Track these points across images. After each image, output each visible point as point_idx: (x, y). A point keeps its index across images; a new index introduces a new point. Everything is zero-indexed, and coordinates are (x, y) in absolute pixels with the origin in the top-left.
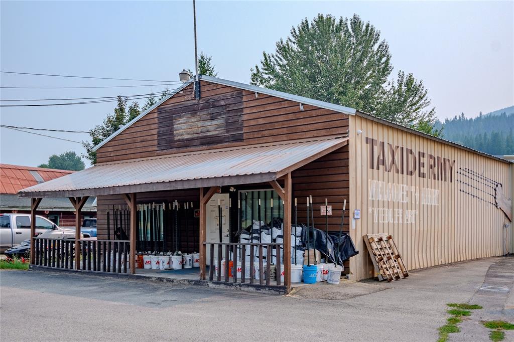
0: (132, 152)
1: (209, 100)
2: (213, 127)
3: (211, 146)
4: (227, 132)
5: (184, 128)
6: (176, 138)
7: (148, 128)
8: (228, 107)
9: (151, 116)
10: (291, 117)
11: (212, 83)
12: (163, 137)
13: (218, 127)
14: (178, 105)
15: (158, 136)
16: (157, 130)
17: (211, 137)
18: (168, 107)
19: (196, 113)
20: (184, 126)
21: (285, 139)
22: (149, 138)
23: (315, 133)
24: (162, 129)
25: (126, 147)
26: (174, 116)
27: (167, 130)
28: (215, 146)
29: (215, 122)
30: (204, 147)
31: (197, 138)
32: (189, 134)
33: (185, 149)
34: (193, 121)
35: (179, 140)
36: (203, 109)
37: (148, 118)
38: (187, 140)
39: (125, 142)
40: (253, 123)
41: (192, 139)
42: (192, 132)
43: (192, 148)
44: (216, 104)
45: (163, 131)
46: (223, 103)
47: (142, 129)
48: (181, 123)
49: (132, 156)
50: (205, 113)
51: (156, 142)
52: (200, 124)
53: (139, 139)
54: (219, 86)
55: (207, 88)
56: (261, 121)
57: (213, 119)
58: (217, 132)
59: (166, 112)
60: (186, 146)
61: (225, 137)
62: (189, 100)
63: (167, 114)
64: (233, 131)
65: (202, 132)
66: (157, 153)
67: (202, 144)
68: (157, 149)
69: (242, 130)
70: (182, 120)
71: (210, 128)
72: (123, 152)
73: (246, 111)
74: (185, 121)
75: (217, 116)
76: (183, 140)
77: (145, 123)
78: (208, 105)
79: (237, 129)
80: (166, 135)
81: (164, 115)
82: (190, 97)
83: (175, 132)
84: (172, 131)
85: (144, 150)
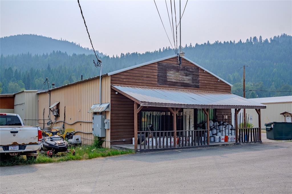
0: (140, 81)
1: (185, 67)
2: (187, 79)
3: (186, 87)
4: (193, 83)
5: (172, 76)
6: (168, 80)
7: (151, 71)
8: (193, 73)
9: (153, 65)
10: (215, 83)
11: (186, 60)
12: (161, 78)
13: (189, 80)
14: (170, 64)
15: (158, 77)
16: (157, 74)
17: (186, 83)
18: (164, 64)
19: (179, 71)
20: (173, 75)
21: (214, 90)
22: (152, 76)
23: (222, 90)
24: (160, 74)
25: (136, 78)
26: (167, 69)
27: (163, 75)
28: (188, 88)
29: (187, 77)
30: (183, 87)
31: (180, 83)
32: (175, 80)
33: (173, 87)
34: (177, 74)
35: (170, 82)
36: (182, 70)
37: (151, 66)
38: (174, 82)
39: (134, 75)
40: (203, 82)
41: (177, 83)
42: (177, 79)
43: (177, 87)
44: (188, 70)
45: (161, 75)
46: (191, 70)
47: (147, 70)
48: (171, 74)
49: (140, 84)
50: (183, 72)
51: (157, 80)
52: (181, 76)
53: (145, 76)
54: (189, 63)
55: (184, 61)
56: (206, 82)
57: (186, 76)
58: (188, 82)
59: (162, 66)
60: (174, 85)
61: (192, 85)
62: (175, 63)
63: (163, 67)
64: (195, 83)
65: (181, 80)
66: (157, 86)
67: (182, 86)
68: (157, 83)
69: (199, 83)
70: (172, 72)
71: (185, 79)
72: (134, 81)
73: (200, 76)
74: (173, 73)
75: (188, 75)
76: (172, 82)
77: (149, 68)
78: (184, 69)
79: (197, 83)
80: (163, 77)
81: (162, 67)
82: (176, 63)
83: (167, 77)
84: (166, 76)
85: (149, 82)
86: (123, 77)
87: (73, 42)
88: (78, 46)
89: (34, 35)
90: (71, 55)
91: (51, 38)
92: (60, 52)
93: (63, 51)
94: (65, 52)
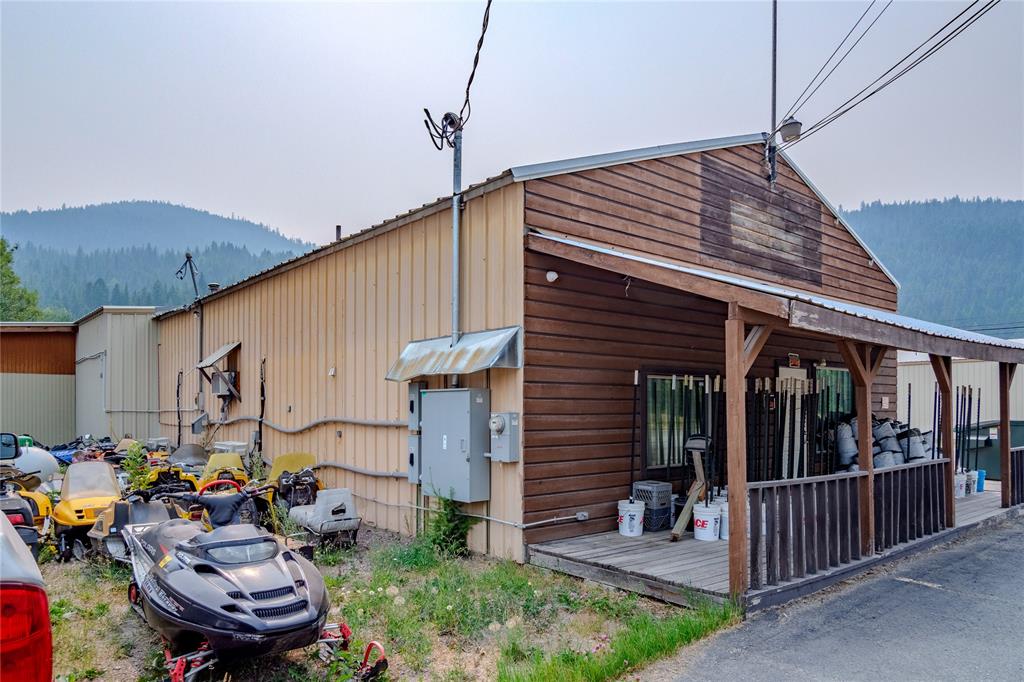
0: (642, 232)
1: (783, 193)
2: (788, 246)
3: (786, 280)
4: (805, 263)
5: (746, 224)
6: (736, 241)
7: (681, 189)
8: (806, 221)
9: (687, 165)
10: (862, 270)
11: (789, 166)
12: (713, 228)
13: (795, 249)
14: (738, 172)
15: (703, 221)
16: (700, 205)
17: (787, 263)
18: (722, 165)
19: (766, 206)
20: (749, 223)
22: (683, 215)
24: (710, 209)
25: (626, 212)
26: (732, 191)
27: (719, 216)
28: (791, 282)
29: (791, 238)
30: (776, 278)
31: (768, 257)
32: (755, 242)
34: (762, 218)
35: (738, 248)
36: (775, 204)
37: (680, 165)
38: (753, 253)
39: (621, 196)
40: (831, 262)
41: (760, 255)
42: (759, 241)
44: (793, 207)
45: (712, 213)
46: (799, 209)
47: (666, 184)
48: (743, 214)
49: (642, 244)
50: (778, 213)
51: (698, 233)
52: (772, 231)
53: (661, 208)
54: (797, 178)
55: (782, 169)
56: (838, 263)
57: (787, 231)
58: (793, 258)
59: (717, 175)
60: (752, 266)
61: (803, 272)
62: (754, 172)
63: (720, 180)
64: (812, 265)
65: (774, 247)
66: (701, 260)
67: (775, 271)
68: (698, 247)
69: (820, 267)
70: (745, 208)
71: (785, 245)
72: (618, 224)
73: (825, 240)
74: (749, 213)
75: (793, 227)
76: (746, 251)
77: (672, 173)
78: (781, 202)
79: (815, 264)
80: (717, 225)
81: (714, 178)
82: (756, 169)
83: (733, 227)
84: (726, 224)
85: (672, 239)
86: (576, 199)
87: (261, 225)
88: (275, 235)
89: (162, 204)
90: (259, 255)
91: (206, 213)
92: (230, 245)
93: (238, 244)
94: (241, 247)
